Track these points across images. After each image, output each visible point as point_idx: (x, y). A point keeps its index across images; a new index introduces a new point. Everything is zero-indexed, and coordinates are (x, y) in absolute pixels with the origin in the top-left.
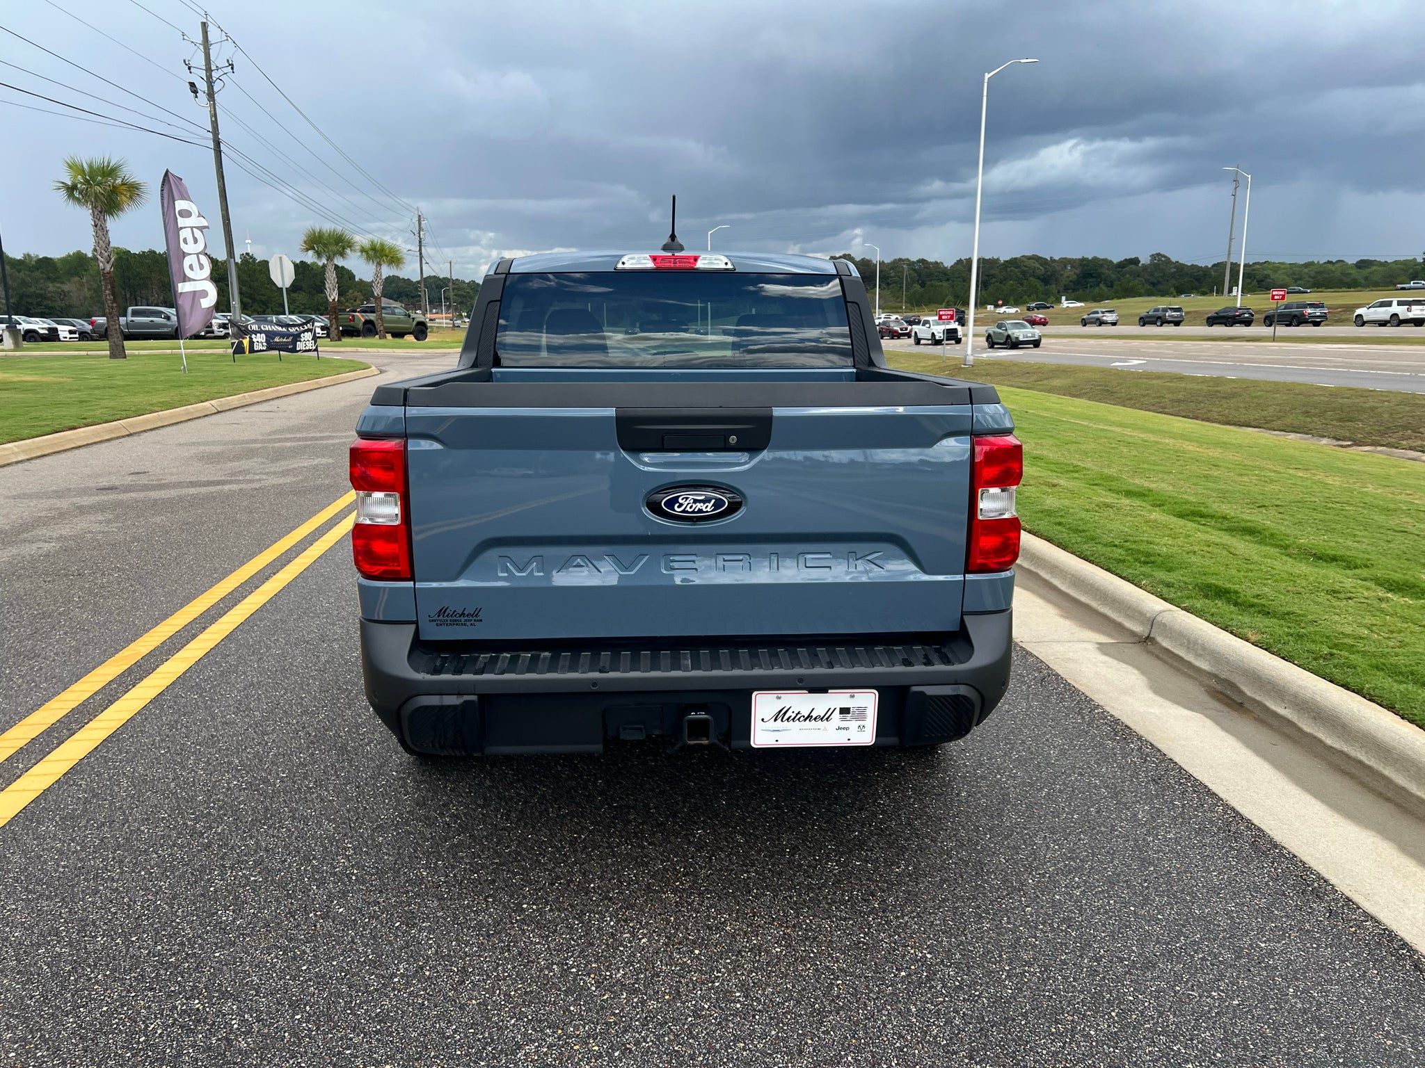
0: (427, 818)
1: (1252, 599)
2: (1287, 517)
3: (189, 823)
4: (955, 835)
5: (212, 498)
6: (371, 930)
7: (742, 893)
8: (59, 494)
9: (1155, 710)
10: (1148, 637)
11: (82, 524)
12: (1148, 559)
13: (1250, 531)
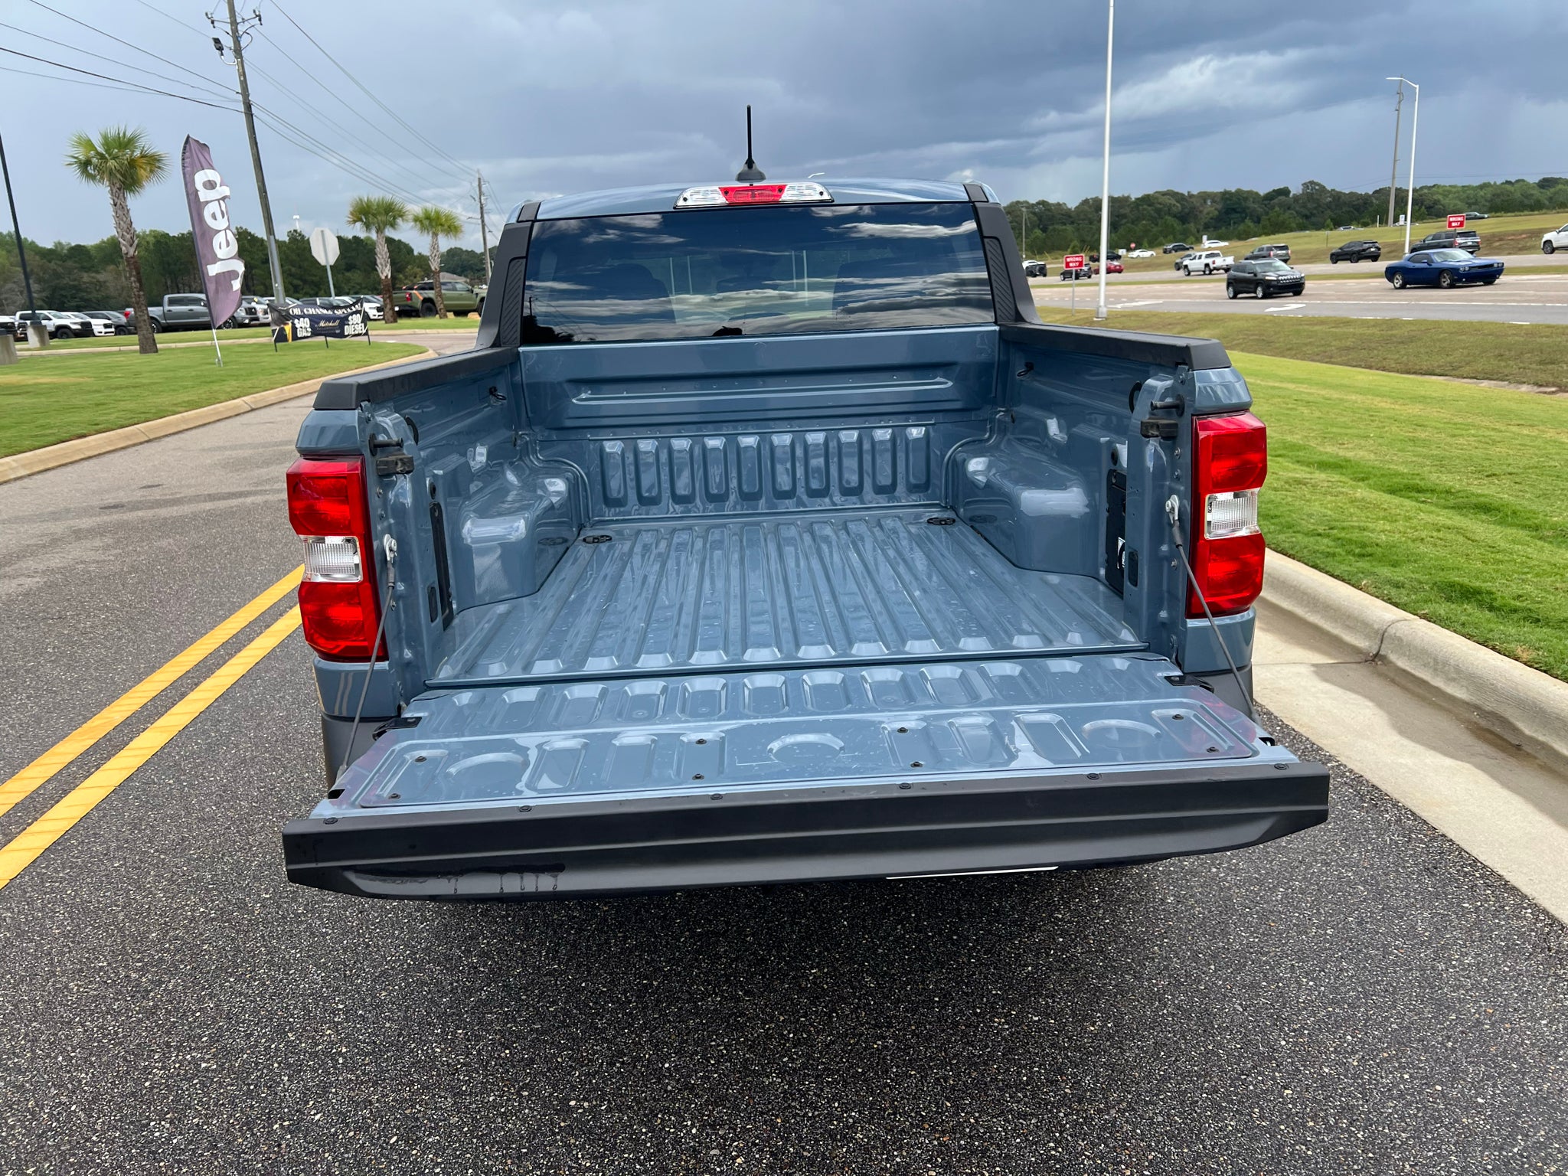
0: (448, 959)
1: (1512, 602)
2: (1527, 488)
3: (133, 975)
4: (1166, 968)
5: (231, 513)
6: (356, 1151)
7: (876, 1073)
8: (55, 516)
9: (1405, 760)
10: (1377, 655)
11: (77, 552)
12: (1365, 551)
13: (1484, 508)
